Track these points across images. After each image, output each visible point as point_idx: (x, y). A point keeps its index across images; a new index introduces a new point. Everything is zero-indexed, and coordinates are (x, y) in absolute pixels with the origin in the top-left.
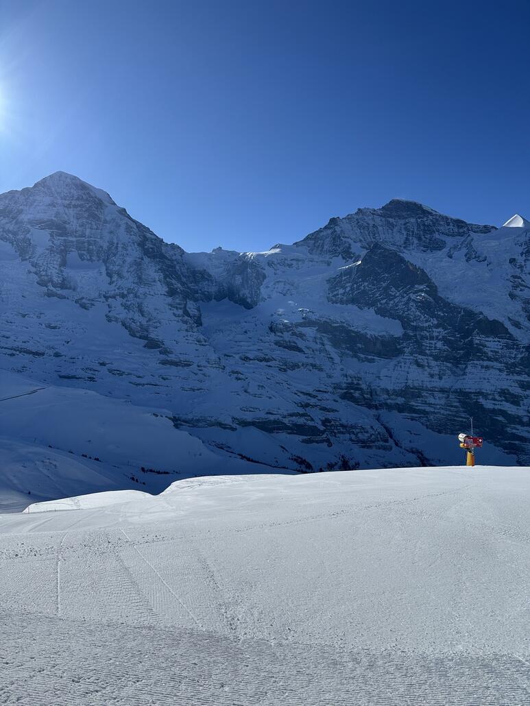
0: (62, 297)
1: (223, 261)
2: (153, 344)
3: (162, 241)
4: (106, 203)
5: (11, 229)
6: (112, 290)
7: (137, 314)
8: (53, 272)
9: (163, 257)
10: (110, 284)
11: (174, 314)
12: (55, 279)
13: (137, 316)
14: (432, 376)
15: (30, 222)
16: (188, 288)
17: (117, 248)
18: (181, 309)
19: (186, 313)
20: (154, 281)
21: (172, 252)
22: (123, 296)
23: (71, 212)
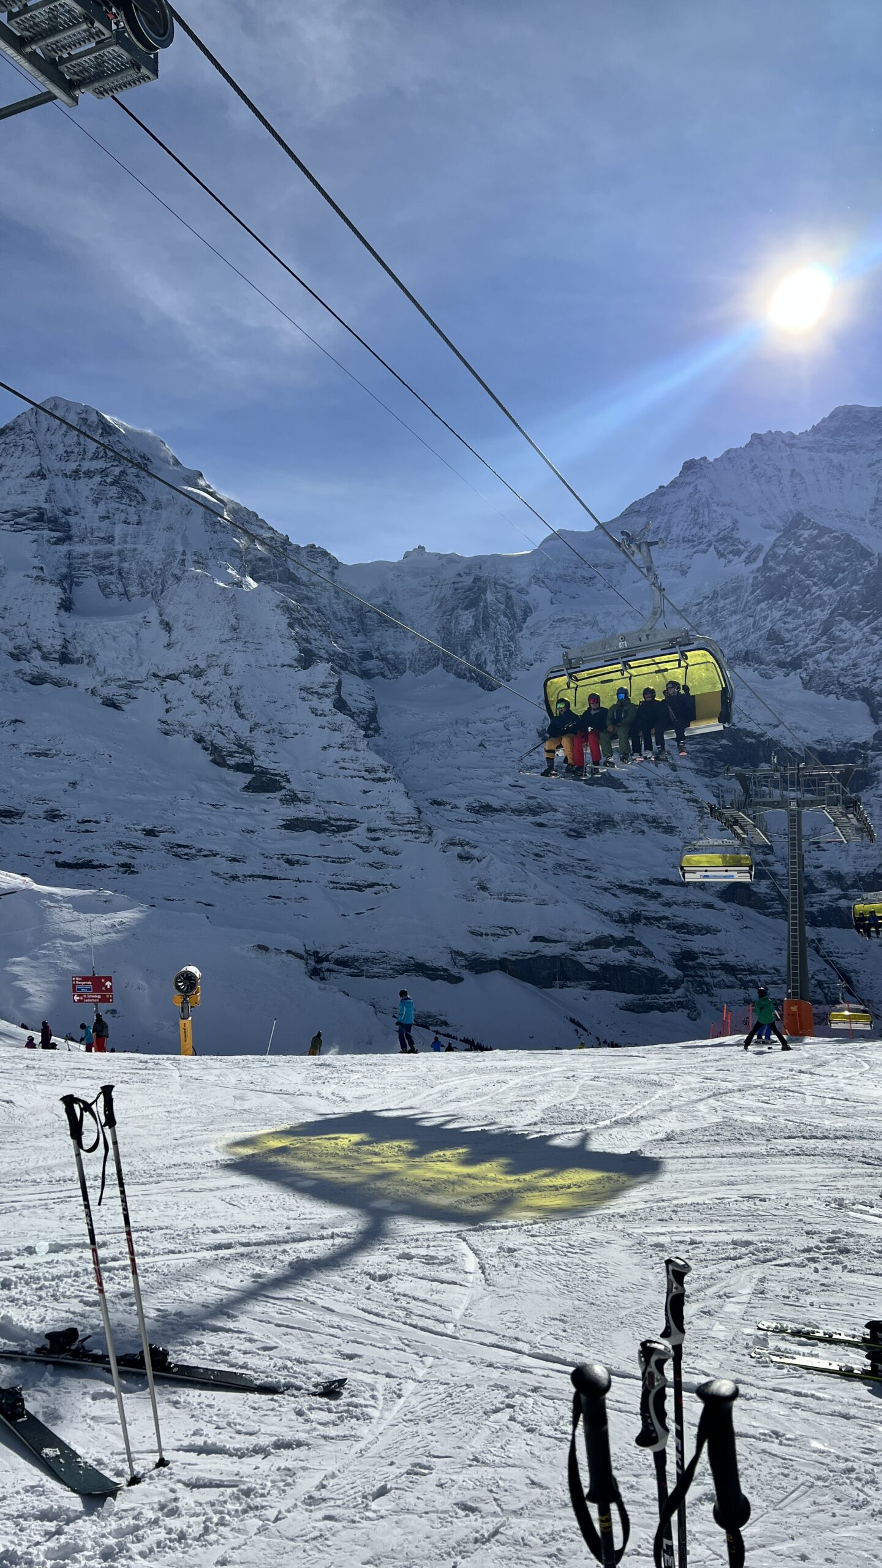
0: (65, 684)
1: (429, 579)
2: (265, 783)
3: (286, 541)
4: (156, 463)
6: (173, 662)
7: (228, 712)
10: (169, 646)
11: (314, 711)
12: (47, 643)
13: (228, 717)
16: (349, 646)
17: (183, 562)
18: (327, 696)
19: (341, 706)
20: (268, 636)
21: (311, 566)
22: (198, 673)
23: (83, 487)
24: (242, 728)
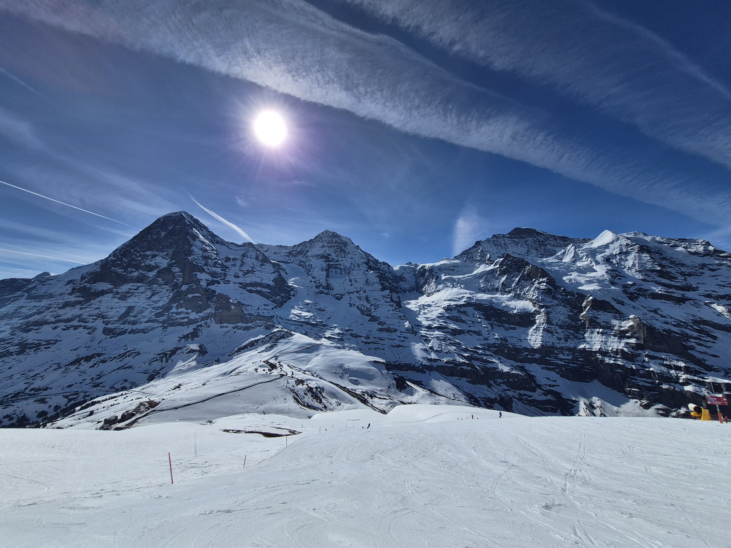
0: (327, 294)
1: (412, 270)
2: (374, 319)
3: (378, 261)
4: (349, 244)
5: (303, 260)
6: (352, 289)
7: (365, 302)
8: (323, 282)
9: (378, 269)
10: (351, 285)
11: (386, 302)
12: (323, 285)
13: (365, 303)
14: (560, 339)
15: (312, 256)
16: (393, 286)
17: (354, 266)
18: (389, 298)
19: (392, 300)
20: (374, 283)
21: (384, 267)
22: (358, 292)
23: (332, 249)
24: (368, 305)
